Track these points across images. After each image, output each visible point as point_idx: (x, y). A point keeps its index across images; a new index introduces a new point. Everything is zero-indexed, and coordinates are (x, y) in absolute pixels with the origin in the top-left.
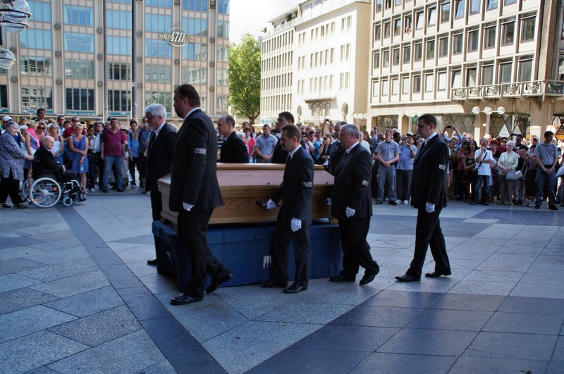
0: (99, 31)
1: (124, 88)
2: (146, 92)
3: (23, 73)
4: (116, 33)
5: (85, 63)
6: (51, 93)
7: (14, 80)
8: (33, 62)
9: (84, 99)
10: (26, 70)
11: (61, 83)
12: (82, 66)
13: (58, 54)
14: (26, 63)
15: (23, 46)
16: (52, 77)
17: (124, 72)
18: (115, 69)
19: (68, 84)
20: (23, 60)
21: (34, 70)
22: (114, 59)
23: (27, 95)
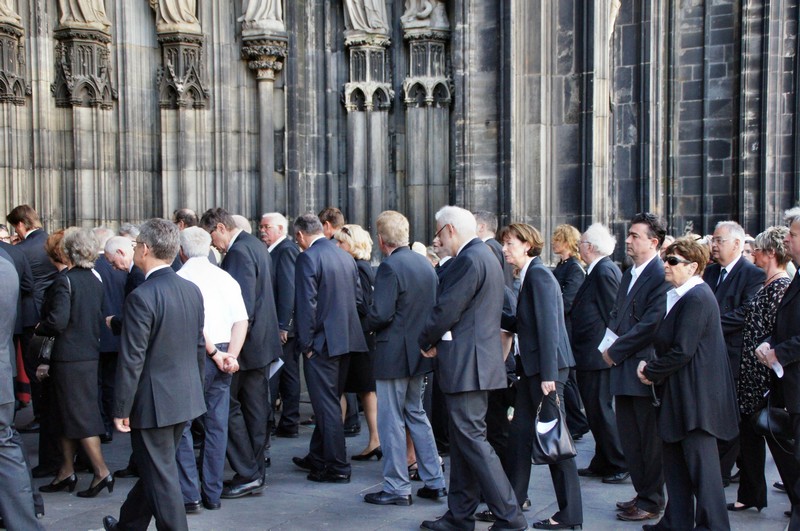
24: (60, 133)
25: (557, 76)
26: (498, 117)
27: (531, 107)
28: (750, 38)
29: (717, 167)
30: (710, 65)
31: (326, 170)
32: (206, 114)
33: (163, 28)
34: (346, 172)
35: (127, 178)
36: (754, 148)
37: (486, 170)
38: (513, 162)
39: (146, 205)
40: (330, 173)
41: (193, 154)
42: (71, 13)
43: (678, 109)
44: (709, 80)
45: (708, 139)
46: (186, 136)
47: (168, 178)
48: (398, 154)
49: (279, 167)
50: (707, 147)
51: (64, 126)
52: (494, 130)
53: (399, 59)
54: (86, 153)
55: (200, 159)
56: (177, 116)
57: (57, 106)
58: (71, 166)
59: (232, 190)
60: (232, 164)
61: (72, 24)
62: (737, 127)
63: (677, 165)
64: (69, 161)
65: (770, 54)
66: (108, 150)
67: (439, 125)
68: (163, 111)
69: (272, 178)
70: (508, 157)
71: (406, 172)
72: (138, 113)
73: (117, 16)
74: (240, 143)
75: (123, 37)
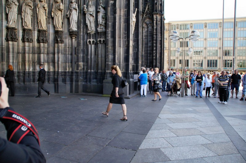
0: (220, 39)
1: (228, 59)
2: (237, 60)
3: (194, 55)
4: (226, 39)
5: (214, 51)
6: (202, 62)
7: (191, 58)
8: (197, 52)
9: (213, 63)
10: (195, 54)
11: (206, 58)
12: (213, 52)
13: (205, 48)
14: (195, 52)
15: (194, 47)
16: (203, 56)
17: (229, 53)
18: (225, 52)
19: (208, 58)
20: (194, 51)
21: (197, 54)
22: (225, 49)
23: (194, 63)
24: (38, 48)
25: (124, 39)
26: (114, 46)
27: (119, 44)
28: (155, 36)
29: (150, 56)
30: (149, 40)
31: (84, 54)
32: (63, 44)
33: (56, 30)
34: (87, 55)
35: (49, 55)
36: (155, 54)
37: (111, 55)
38: (116, 54)
39: (52, 60)
41: (60, 51)
42: (40, 27)
43: (144, 47)
44: (149, 42)
45: (148, 52)
46: (59, 48)
47: (56, 56)
48: (96, 52)
49: (75, 54)
51: (38, 46)
52: (113, 48)
53: (97, 36)
54: (42, 51)
55: (62, 52)
56: (58, 45)
57: (38, 43)
58: (39, 53)
59: (67, 58)
60: (67, 53)
61: (41, 29)
62: (153, 50)
63: (144, 56)
64: (39, 52)
65: (158, 39)
66: (46, 51)
67: (104, 47)
68: (56, 44)
69: (74, 56)
70: (115, 53)
71: (98, 55)
72: (51, 44)
73: (48, 28)
74: (69, 50)
75: (49, 31)
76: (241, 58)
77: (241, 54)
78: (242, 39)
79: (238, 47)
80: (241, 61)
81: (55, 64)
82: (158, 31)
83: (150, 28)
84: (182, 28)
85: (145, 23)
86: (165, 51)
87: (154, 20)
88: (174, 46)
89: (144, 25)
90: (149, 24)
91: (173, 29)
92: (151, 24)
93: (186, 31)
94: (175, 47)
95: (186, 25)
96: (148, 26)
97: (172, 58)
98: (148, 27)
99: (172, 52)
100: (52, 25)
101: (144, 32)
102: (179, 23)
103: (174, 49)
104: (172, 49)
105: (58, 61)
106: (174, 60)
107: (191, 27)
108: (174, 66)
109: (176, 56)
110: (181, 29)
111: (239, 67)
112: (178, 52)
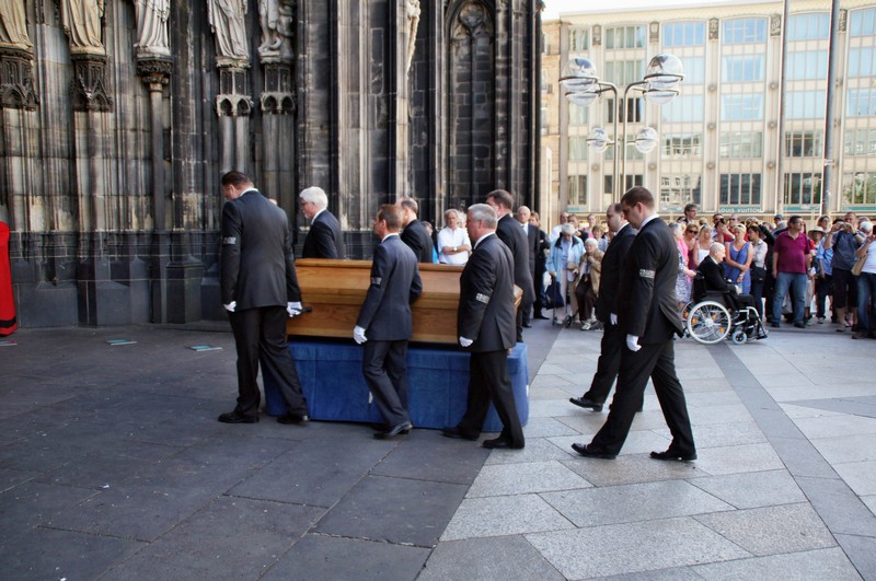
0: (773, 86)
1: (807, 170)
2: (845, 174)
3: (665, 157)
4: (799, 86)
5: (750, 136)
6: (699, 183)
7: (653, 167)
8: (677, 141)
9: (745, 188)
10: (668, 153)
11: (714, 166)
12: (747, 140)
13: (712, 127)
14: (668, 143)
15: (664, 121)
16: (702, 160)
17: (808, 145)
18: (794, 141)
19: (725, 168)
20: (665, 138)
21: (678, 151)
22: (794, 126)
23: (667, 187)
25: (371, 95)
26: (329, 122)
27: (353, 115)
28: (500, 78)
29: (481, 164)
30: (476, 94)
31: (203, 159)
32: (110, 116)
33: (74, 49)
34: (218, 160)
35: (48, 164)
36: (504, 152)
37: (321, 161)
38: (340, 155)
39: (64, 183)
40: (206, 162)
41: (100, 146)
43: (456, 124)
44: (475, 105)
45: (475, 145)
46: (94, 132)
47: (81, 165)
48: (257, 148)
49: (167, 156)
50: (474, 151)
52: (326, 132)
53: (257, 78)
54: (15, 144)
55: (105, 150)
56: (87, 117)
59: (131, 173)
60: (130, 153)
62: (493, 138)
63: (455, 161)
64: (1, 150)
65: (513, 90)
66: (33, 142)
67: (287, 127)
68: (76, 113)
69: (162, 165)
70: (337, 151)
71: (263, 162)
72: (56, 114)
73: (38, 40)
74: (136, 139)
75: (43, 55)
76: (860, 164)
77: (860, 148)
78: (865, 83)
79: (845, 118)
80: (861, 177)
81: (77, 201)
82: (513, 57)
83: (481, 42)
84: (617, 41)
85: (460, 21)
86: (544, 141)
87: (499, 11)
88: (582, 120)
89: (457, 32)
90: (474, 28)
91: (579, 45)
92: (483, 25)
93: (630, 55)
94: (586, 122)
95: (631, 29)
96: (474, 35)
97: (574, 169)
98: (471, 41)
99: (575, 144)
100: (57, 29)
101: (455, 59)
102: (604, 22)
103: (583, 131)
104: (572, 131)
105: (92, 187)
106: (583, 179)
107: (654, 36)
108: (583, 201)
109: (591, 162)
110: (609, 47)
111: (850, 200)
112: (599, 143)
